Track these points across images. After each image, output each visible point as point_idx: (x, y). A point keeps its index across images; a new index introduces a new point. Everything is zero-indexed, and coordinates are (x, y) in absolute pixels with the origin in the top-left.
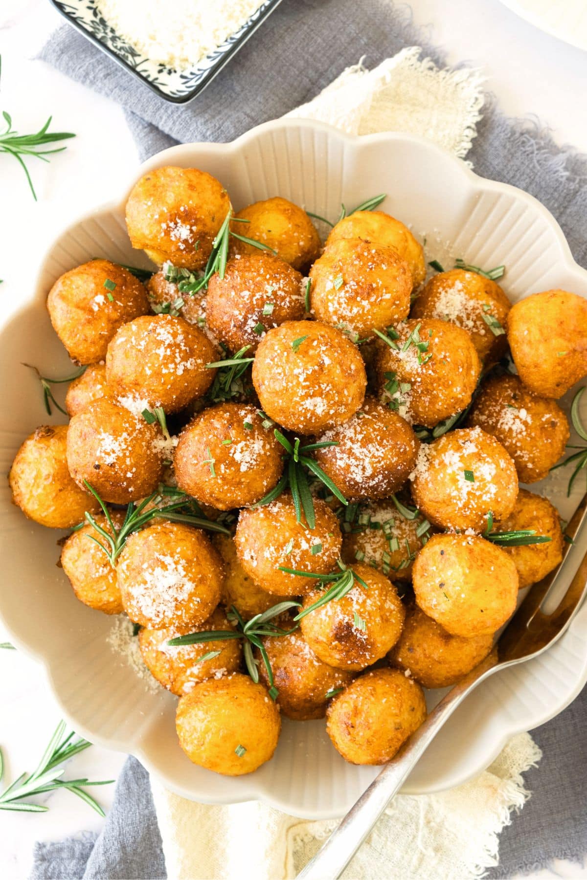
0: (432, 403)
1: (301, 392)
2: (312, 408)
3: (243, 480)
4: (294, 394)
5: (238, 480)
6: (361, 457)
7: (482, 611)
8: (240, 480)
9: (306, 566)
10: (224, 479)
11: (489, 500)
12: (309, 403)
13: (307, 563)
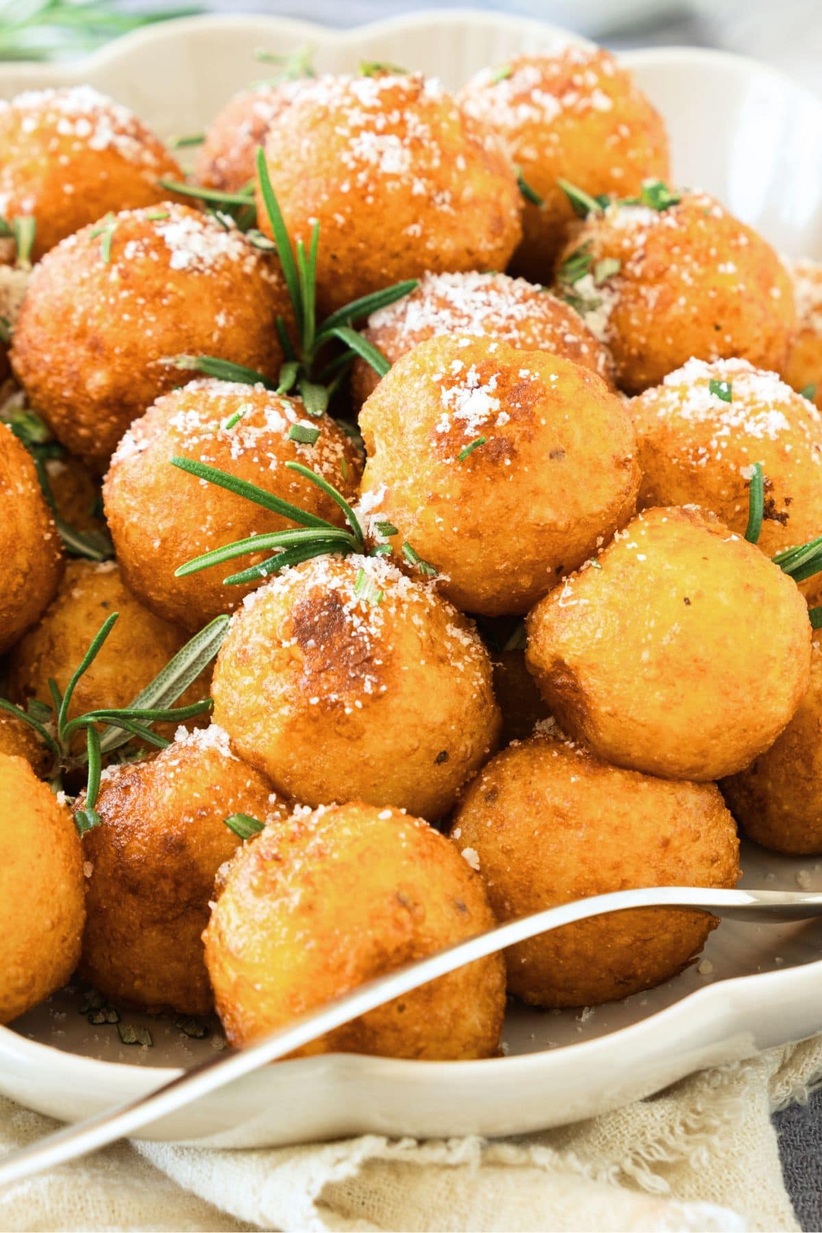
0: (665, 303)
1: (356, 118)
2: (373, 159)
3: (170, 286)
4: (341, 118)
5: (157, 283)
6: (466, 311)
7: (687, 601)
8: (163, 286)
9: (265, 462)
10: (124, 275)
11: (760, 436)
12: (366, 145)
13: (270, 455)
